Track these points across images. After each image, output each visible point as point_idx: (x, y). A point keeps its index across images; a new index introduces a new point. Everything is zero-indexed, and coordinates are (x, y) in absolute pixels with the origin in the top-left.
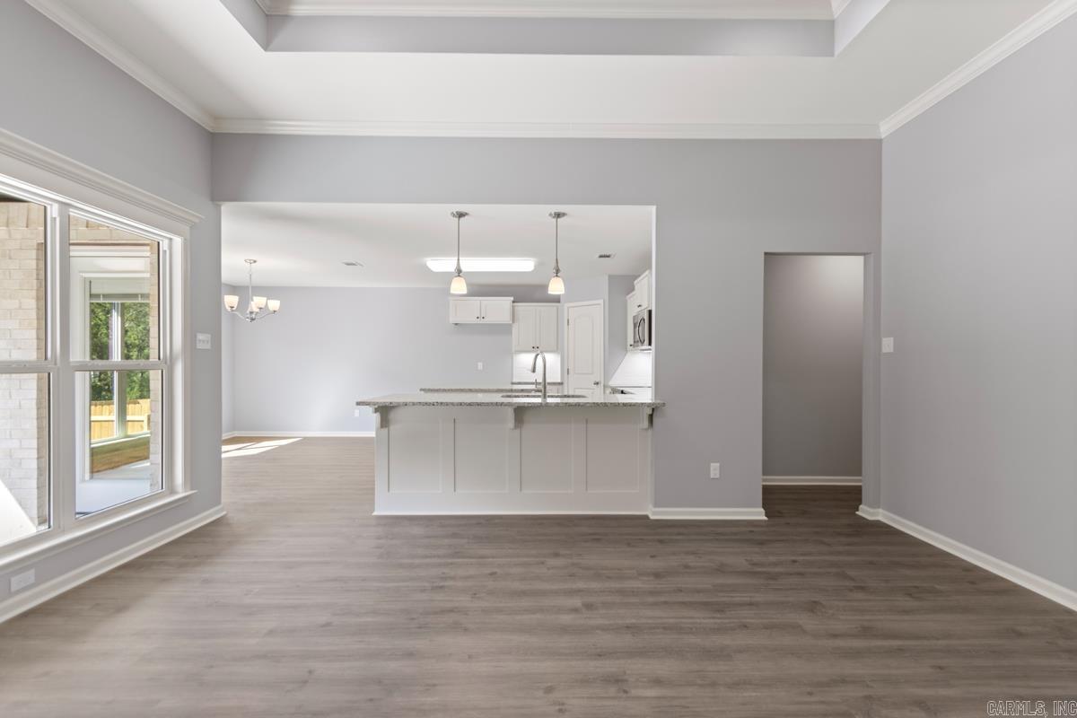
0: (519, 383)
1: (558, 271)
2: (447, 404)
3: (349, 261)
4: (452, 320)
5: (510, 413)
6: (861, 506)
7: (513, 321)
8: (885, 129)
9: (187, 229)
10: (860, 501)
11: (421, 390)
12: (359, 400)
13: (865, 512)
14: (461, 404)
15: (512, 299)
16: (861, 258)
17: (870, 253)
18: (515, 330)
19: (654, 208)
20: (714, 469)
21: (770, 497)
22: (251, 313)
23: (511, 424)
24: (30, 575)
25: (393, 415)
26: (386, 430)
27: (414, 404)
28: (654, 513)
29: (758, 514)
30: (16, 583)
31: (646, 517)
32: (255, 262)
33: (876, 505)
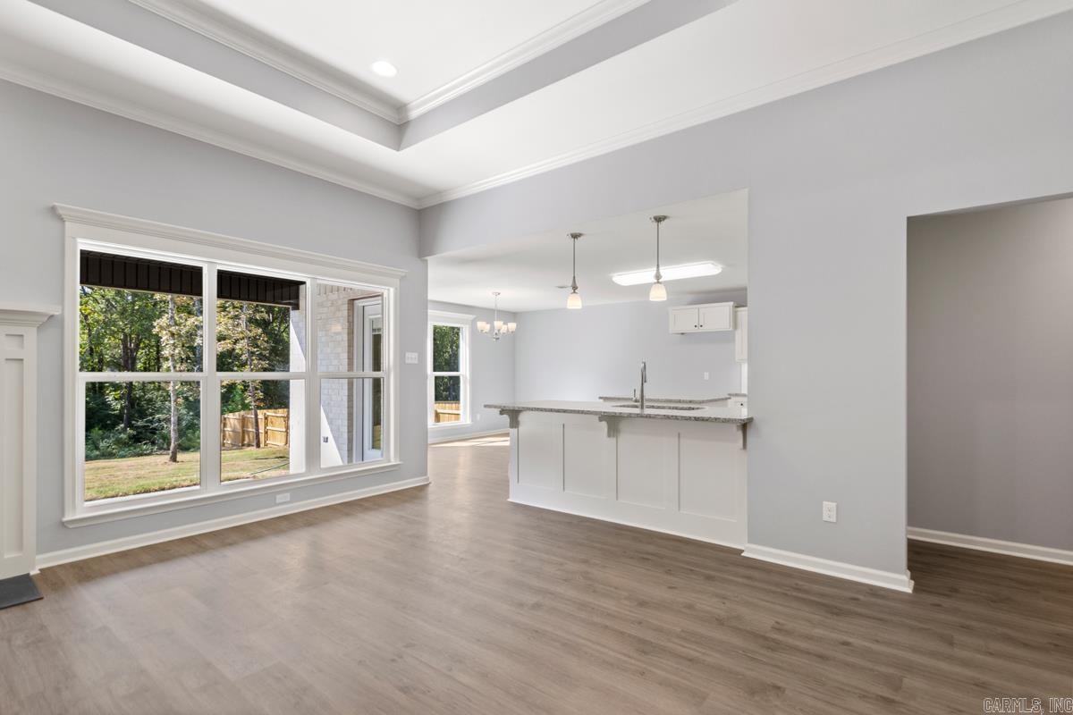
4: (676, 329)
7: (735, 328)
9: (397, 281)
11: (601, 398)
15: (733, 304)
18: (737, 336)
19: (746, 192)
22: (496, 334)
23: (605, 432)
24: (287, 496)
25: (523, 417)
26: (516, 430)
29: (902, 583)
30: (279, 498)
31: (739, 552)
32: (499, 293)
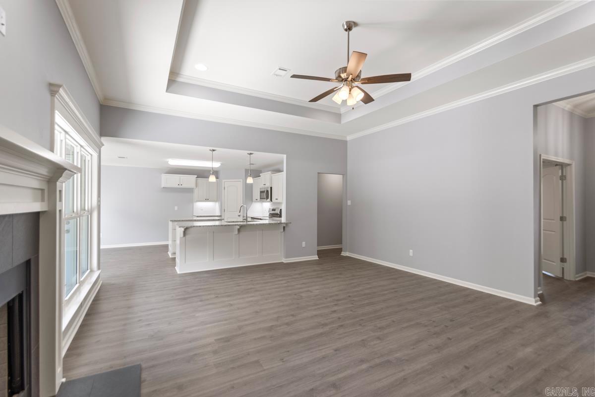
4: (163, 186)
6: (342, 252)
8: (349, 138)
10: (342, 251)
13: (343, 254)
15: (196, 176)
16: (342, 176)
17: (344, 174)
18: (196, 191)
19: (285, 156)
20: (304, 244)
21: (320, 253)
23: (236, 232)
25: (188, 232)
26: (184, 238)
28: (286, 261)
29: (316, 257)
31: (283, 263)
33: (346, 251)
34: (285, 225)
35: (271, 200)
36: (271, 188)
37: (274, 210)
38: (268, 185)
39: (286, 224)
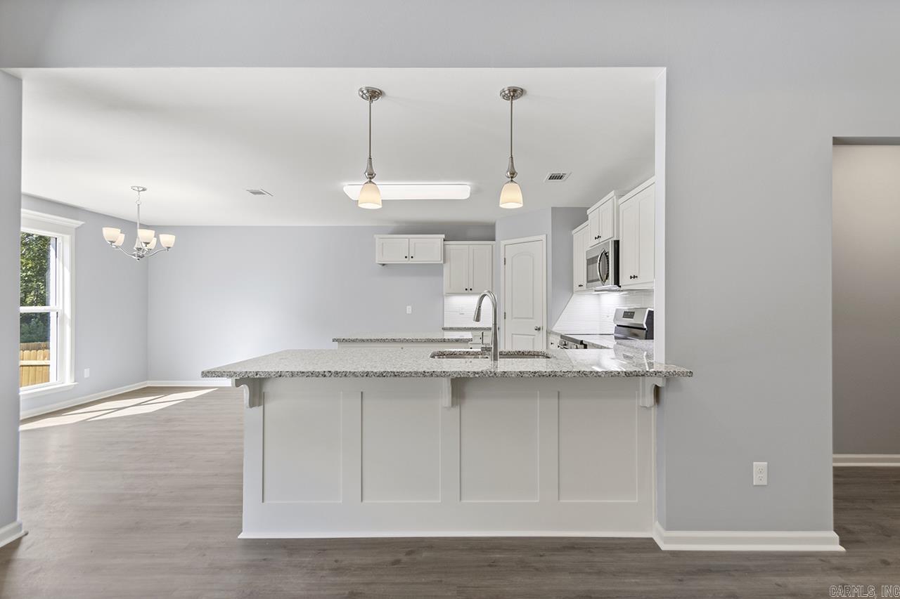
0: (451, 329)
1: (513, 174)
2: (345, 374)
3: (258, 189)
4: (379, 259)
5: (446, 384)
7: (444, 262)
12: (206, 369)
14: (367, 374)
15: (443, 236)
18: (446, 270)
19: (663, 71)
22: (139, 249)
23: (446, 399)
25: (269, 388)
26: (258, 410)
27: (292, 374)
32: (144, 190)
34: (660, 382)
35: (617, 282)
36: (617, 243)
37: (629, 314)
38: (608, 235)
39: (669, 377)
